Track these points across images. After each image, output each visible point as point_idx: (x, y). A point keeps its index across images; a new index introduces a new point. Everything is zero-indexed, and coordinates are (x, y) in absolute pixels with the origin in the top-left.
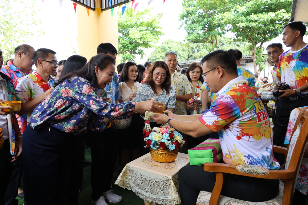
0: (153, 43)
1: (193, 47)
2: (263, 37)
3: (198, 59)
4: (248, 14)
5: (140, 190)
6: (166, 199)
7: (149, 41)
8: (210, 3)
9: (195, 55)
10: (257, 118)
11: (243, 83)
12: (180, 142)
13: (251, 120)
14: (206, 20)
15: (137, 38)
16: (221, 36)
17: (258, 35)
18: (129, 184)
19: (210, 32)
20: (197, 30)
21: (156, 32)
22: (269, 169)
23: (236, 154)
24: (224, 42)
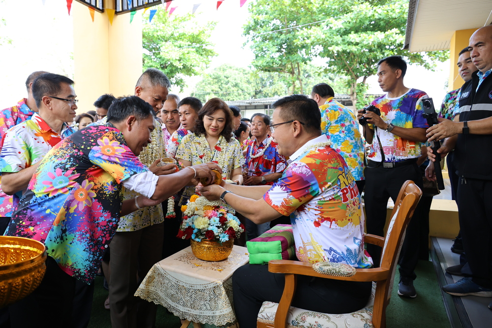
0: (199, 68)
1: (263, 77)
2: (367, 68)
3: (270, 97)
4: (346, 32)
5: (173, 303)
6: (213, 315)
7: (192, 65)
8: (289, 11)
9: (266, 91)
10: (342, 196)
11: (324, 145)
12: (236, 229)
13: (333, 199)
14: (283, 36)
15: (174, 59)
16: (305, 63)
17: (360, 64)
18: (156, 294)
19: (288, 56)
20: (270, 52)
21: (205, 50)
22: (356, 268)
23: (314, 247)
24: (310, 73)
